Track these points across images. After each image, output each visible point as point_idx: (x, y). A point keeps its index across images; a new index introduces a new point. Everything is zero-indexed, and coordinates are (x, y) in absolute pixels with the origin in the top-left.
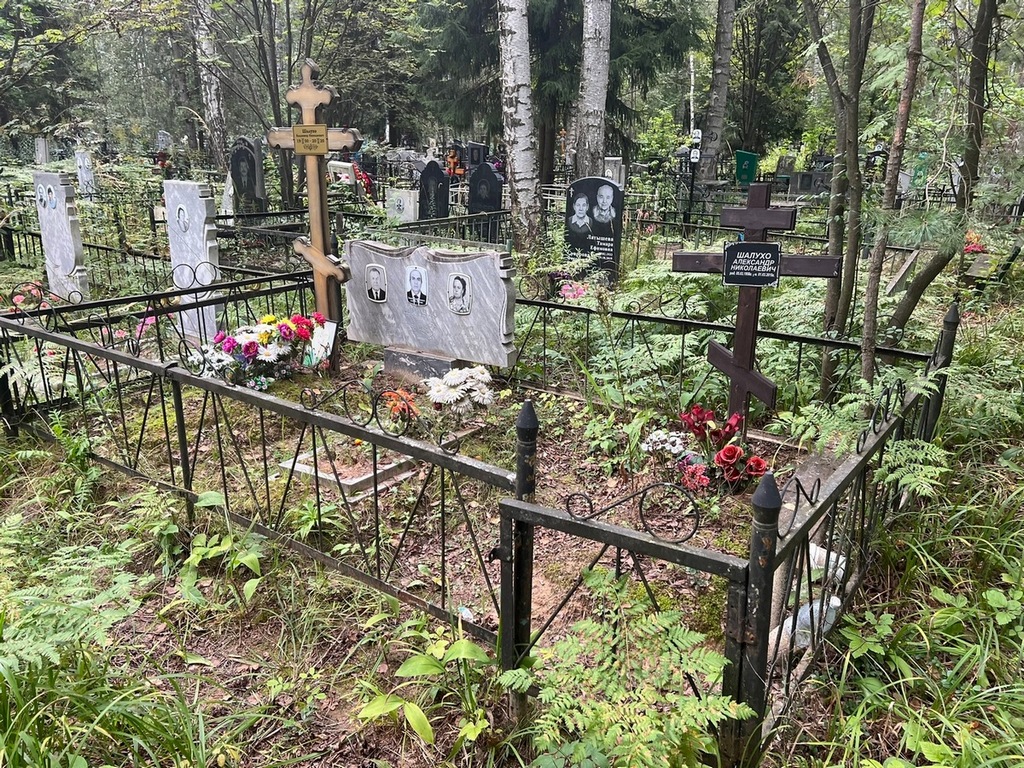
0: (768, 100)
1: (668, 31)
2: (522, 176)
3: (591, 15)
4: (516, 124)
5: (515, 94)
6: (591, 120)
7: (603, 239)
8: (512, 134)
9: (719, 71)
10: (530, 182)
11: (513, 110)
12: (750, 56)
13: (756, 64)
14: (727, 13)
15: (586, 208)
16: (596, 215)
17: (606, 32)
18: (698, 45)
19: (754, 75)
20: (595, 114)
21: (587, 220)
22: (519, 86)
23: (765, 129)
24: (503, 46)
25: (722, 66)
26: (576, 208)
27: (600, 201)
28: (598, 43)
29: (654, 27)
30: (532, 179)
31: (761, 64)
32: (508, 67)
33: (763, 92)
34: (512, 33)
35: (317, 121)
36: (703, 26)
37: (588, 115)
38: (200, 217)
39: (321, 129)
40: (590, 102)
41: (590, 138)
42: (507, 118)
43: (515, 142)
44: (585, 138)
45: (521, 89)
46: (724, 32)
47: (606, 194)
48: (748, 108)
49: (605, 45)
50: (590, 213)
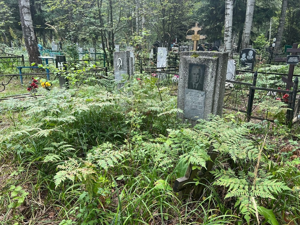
0: (296, 31)
1: (267, 12)
2: (228, 49)
3: (249, 9)
4: (228, 36)
5: (228, 29)
6: (246, 35)
7: (249, 64)
8: (226, 39)
9: (282, 22)
10: (230, 50)
11: (227, 33)
12: (291, 18)
13: (293, 20)
14: (285, 6)
15: (245, 56)
16: (248, 58)
17: (252, 13)
18: (275, 15)
19: (292, 23)
20: (248, 34)
21: (245, 59)
22: (229, 27)
23: (295, 39)
24: (226, 17)
25: (282, 21)
26: (243, 56)
27: (249, 54)
28: (250, 16)
29: (262, 11)
30: (230, 49)
31: (294, 20)
32: (227, 23)
33: (295, 28)
34: (229, 14)
35: (198, 34)
36: (277, 10)
37: (246, 34)
38: (165, 54)
39: (198, 35)
40: (246, 31)
41: (246, 39)
42: (225, 35)
43: (227, 40)
44: (245, 40)
45: (230, 28)
46: (283, 12)
47: (251, 53)
48: (290, 33)
49: (252, 16)
50: (246, 57)
